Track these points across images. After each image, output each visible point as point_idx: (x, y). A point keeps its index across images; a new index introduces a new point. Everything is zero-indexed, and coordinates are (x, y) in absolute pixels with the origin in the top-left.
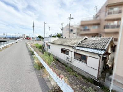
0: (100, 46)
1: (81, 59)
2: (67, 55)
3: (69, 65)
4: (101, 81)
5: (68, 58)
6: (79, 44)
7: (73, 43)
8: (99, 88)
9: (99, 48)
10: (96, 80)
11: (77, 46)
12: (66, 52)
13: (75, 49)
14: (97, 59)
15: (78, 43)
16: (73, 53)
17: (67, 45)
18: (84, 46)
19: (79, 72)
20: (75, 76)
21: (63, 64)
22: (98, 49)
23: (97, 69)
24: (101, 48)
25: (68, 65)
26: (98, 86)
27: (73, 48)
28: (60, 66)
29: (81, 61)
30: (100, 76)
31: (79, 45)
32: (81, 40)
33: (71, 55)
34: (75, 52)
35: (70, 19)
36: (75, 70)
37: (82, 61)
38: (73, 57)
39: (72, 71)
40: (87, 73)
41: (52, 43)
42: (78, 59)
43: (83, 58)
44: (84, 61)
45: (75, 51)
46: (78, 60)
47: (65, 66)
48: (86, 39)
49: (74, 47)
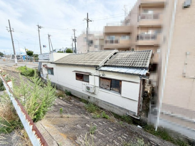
0: (139, 63)
1: (111, 87)
2: (87, 83)
3: (91, 100)
4: (143, 117)
5: (88, 88)
6: (106, 62)
7: (97, 60)
8: (141, 128)
9: (138, 66)
10: (136, 118)
11: (103, 64)
12: (84, 77)
13: (101, 70)
14: (137, 83)
15: (104, 61)
16: (97, 79)
17: (86, 64)
18: (114, 64)
19: (108, 108)
20: (104, 118)
21: (80, 100)
22: (138, 68)
23: (137, 99)
24: (141, 66)
25: (89, 100)
26: (138, 126)
27: (96, 70)
28: (74, 105)
29: (110, 90)
30: (141, 110)
31: (106, 64)
32: (109, 56)
33: (94, 81)
34: (101, 76)
35: (88, 21)
36: (103, 107)
37: (113, 90)
38: (98, 86)
39: (98, 110)
40: (122, 109)
41: (56, 64)
42: (106, 87)
43: (115, 85)
44: (116, 90)
45: (101, 74)
46: (105, 89)
47: (85, 102)
48: (115, 53)
49: (98, 66)
